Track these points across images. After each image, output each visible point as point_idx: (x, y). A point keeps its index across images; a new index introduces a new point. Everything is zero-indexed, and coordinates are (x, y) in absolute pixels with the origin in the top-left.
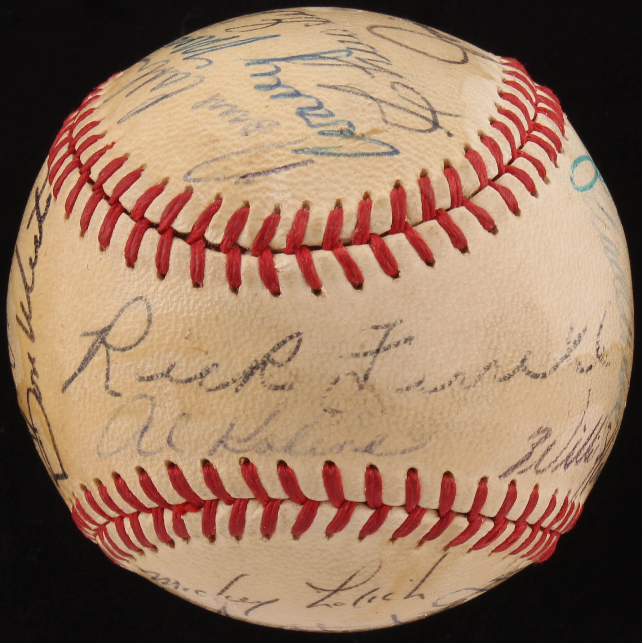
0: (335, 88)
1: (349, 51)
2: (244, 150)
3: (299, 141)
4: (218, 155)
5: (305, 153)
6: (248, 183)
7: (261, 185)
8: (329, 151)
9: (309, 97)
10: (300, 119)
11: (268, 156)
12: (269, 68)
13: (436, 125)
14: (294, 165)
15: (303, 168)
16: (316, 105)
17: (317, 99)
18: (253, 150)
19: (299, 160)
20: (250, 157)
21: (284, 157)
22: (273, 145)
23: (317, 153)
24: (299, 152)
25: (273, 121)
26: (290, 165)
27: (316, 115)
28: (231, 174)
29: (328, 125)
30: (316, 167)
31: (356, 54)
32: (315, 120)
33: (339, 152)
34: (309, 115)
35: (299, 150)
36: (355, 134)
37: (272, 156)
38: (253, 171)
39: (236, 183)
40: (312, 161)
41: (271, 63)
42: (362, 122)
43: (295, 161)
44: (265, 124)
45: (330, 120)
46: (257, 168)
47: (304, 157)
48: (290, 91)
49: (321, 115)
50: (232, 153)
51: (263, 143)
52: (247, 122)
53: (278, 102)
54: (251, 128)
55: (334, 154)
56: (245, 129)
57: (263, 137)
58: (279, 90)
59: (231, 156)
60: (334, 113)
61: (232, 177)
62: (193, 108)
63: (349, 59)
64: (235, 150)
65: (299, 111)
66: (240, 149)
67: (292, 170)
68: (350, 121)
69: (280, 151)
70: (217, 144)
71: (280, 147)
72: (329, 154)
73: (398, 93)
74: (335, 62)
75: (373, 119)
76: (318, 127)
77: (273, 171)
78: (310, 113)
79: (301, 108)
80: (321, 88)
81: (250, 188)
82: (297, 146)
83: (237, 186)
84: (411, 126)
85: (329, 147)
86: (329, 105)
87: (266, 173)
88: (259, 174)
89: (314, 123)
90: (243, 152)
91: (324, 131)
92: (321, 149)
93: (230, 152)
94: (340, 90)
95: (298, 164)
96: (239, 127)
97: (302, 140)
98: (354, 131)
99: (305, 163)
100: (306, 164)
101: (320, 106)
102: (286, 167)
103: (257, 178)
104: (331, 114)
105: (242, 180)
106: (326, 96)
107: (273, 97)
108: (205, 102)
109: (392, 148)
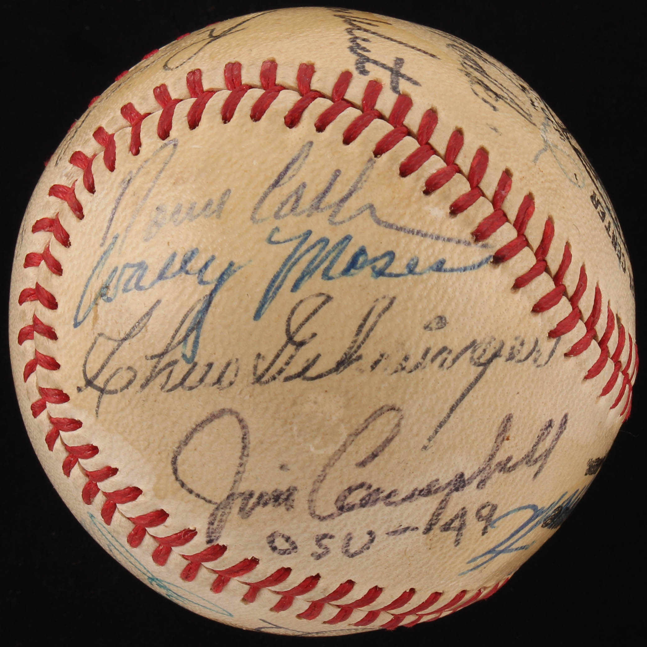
0: (148, 314)
1: (191, 362)
2: (148, 197)
3: (121, 246)
4: (162, 175)
5: (110, 244)
6: (123, 181)
7: (114, 190)
8: (100, 266)
9: (152, 284)
10: (138, 261)
11: (128, 211)
12: (212, 275)
13: (89, 383)
14: (108, 228)
15: (102, 234)
16: (141, 284)
17: (146, 289)
18: (141, 204)
19: (109, 235)
20: (138, 197)
21: (119, 224)
22: (133, 223)
23: (105, 253)
24: (114, 239)
25: (152, 238)
26: (110, 225)
27: (132, 277)
28: (141, 173)
29: (118, 280)
30: (97, 246)
31: (184, 366)
32: (129, 272)
33: (95, 274)
34: (136, 271)
35: (115, 241)
36: (100, 299)
37: (126, 216)
38: (127, 191)
39: (130, 172)
40: (102, 245)
41: (216, 283)
42: (107, 313)
43: (110, 231)
44: (154, 229)
45: (121, 287)
46: (127, 196)
47: (109, 241)
48: (168, 274)
49: (129, 280)
50: (153, 187)
51: (140, 215)
52: (168, 218)
53: (167, 256)
54: (160, 216)
55: (96, 267)
56: (163, 211)
57: (144, 220)
58: (177, 265)
59: (152, 184)
60: (126, 294)
61: (137, 173)
62: (229, 190)
63: (178, 353)
64: (154, 191)
65: (145, 265)
66: (151, 195)
67: (106, 224)
68: (112, 302)
69: (125, 225)
70: (172, 181)
71: (128, 227)
72: (98, 263)
73: (124, 369)
74: (180, 336)
75: (107, 325)
76: (121, 270)
77: (115, 208)
78: (137, 274)
79: (146, 269)
80: (155, 301)
81: (119, 180)
82: (119, 241)
83: (128, 170)
84: (91, 357)
85: (102, 267)
86: (133, 294)
87: (118, 201)
88: (122, 195)
89: (127, 269)
90: (147, 195)
91: (116, 273)
92: (106, 259)
93: (156, 186)
94: (144, 316)
95: (107, 232)
96: (170, 208)
97: (120, 249)
98: (103, 300)
99: (105, 238)
100: (103, 239)
101: (138, 287)
102: (111, 220)
103: (120, 190)
104: (125, 290)
105: (129, 178)
106: (146, 299)
107: (174, 255)
108: (222, 203)
109: (80, 323)
